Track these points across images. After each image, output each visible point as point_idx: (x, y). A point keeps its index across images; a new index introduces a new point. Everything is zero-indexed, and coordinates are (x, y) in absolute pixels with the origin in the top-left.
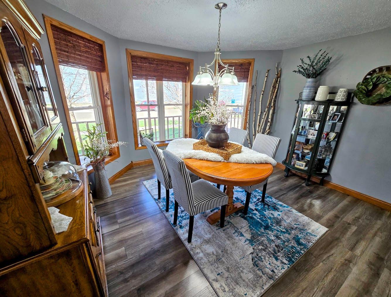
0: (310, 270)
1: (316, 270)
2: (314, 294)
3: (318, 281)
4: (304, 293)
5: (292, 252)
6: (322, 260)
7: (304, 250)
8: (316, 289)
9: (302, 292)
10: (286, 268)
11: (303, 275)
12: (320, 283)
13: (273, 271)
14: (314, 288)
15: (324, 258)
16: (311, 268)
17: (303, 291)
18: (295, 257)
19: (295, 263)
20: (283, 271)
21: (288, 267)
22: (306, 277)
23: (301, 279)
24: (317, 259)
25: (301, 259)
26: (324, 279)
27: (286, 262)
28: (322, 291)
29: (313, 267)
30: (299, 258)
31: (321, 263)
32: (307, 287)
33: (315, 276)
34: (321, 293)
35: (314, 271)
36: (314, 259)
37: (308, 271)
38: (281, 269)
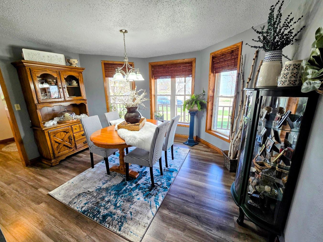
0: (78, 225)
1: (78, 230)
2: (57, 227)
3: (67, 231)
4: (59, 221)
5: (94, 212)
6: (90, 236)
7: (97, 220)
8: (61, 229)
9: (59, 220)
10: (78, 210)
11: (73, 221)
12: (66, 232)
13: (75, 203)
14: (62, 228)
15: (92, 237)
16: (80, 226)
17: (61, 221)
18: (89, 214)
19: (83, 215)
20: (76, 208)
21: (79, 210)
22: (72, 223)
23: (70, 219)
24: (90, 231)
25: (89, 219)
26: (70, 235)
27: (83, 209)
28: (59, 233)
29: (81, 228)
30: (88, 217)
31: (86, 234)
32: (63, 223)
33: (72, 228)
34: (58, 232)
35: (76, 228)
36: (91, 229)
37: (77, 224)
38: (77, 207)
